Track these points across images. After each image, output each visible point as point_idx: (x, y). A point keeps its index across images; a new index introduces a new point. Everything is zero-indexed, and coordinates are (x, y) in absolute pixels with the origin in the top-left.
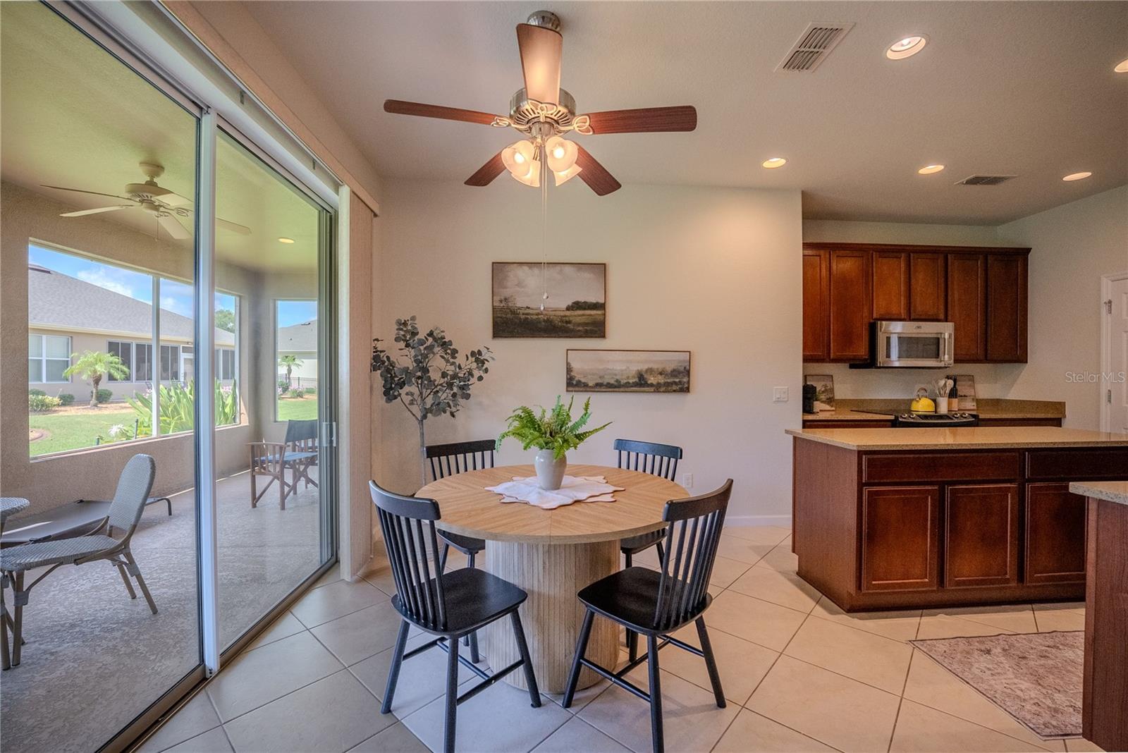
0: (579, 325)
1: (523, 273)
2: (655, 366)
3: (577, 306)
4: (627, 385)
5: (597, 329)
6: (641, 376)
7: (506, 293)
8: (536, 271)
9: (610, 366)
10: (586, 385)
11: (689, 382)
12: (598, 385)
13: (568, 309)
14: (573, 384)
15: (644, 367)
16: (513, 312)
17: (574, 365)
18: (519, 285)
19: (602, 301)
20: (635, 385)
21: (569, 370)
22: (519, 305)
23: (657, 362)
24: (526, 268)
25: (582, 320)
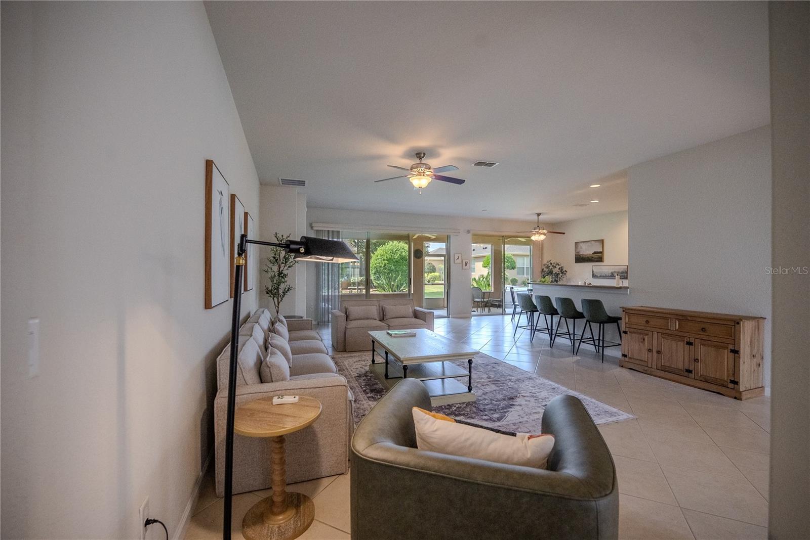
0: (595, 258)
1: (581, 245)
2: (616, 271)
3: (595, 253)
4: (608, 276)
5: (600, 259)
6: (612, 273)
7: (578, 250)
8: (585, 244)
9: (603, 271)
10: (597, 276)
11: (627, 276)
12: (601, 276)
13: (593, 254)
14: (594, 276)
15: (613, 271)
16: (580, 256)
17: (594, 271)
18: (581, 248)
19: (601, 251)
20: (611, 276)
21: (593, 272)
22: (581, 253)
23: (617, 269)
24: (582, 243)
25: (596, 257)
